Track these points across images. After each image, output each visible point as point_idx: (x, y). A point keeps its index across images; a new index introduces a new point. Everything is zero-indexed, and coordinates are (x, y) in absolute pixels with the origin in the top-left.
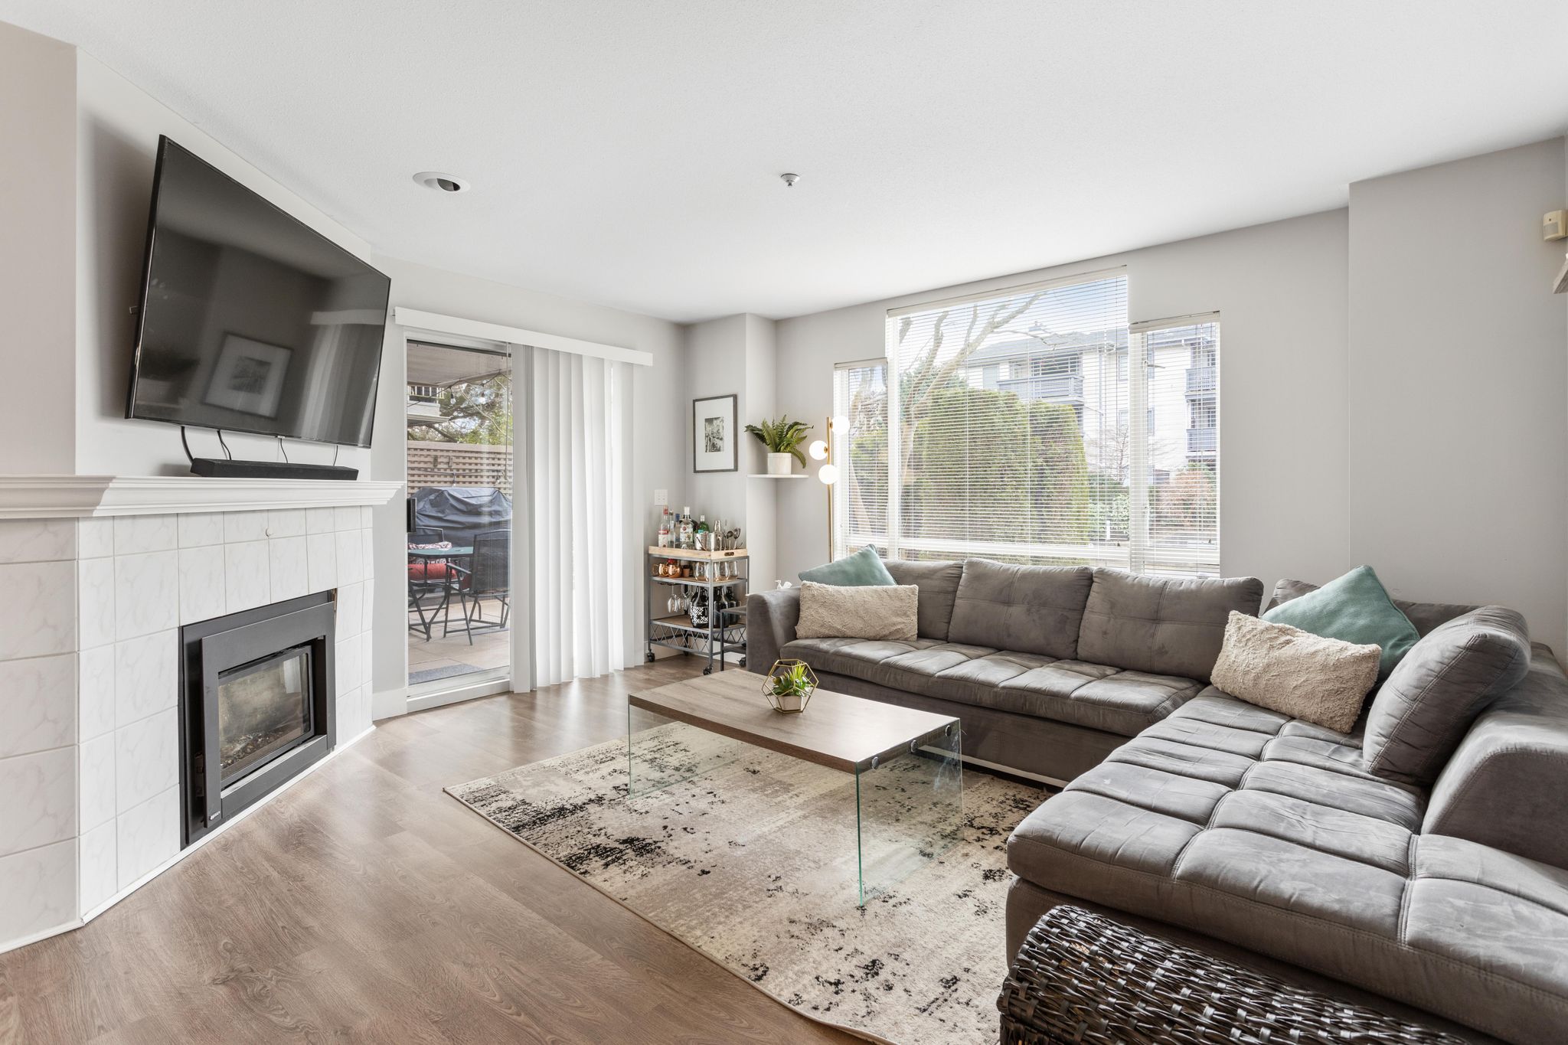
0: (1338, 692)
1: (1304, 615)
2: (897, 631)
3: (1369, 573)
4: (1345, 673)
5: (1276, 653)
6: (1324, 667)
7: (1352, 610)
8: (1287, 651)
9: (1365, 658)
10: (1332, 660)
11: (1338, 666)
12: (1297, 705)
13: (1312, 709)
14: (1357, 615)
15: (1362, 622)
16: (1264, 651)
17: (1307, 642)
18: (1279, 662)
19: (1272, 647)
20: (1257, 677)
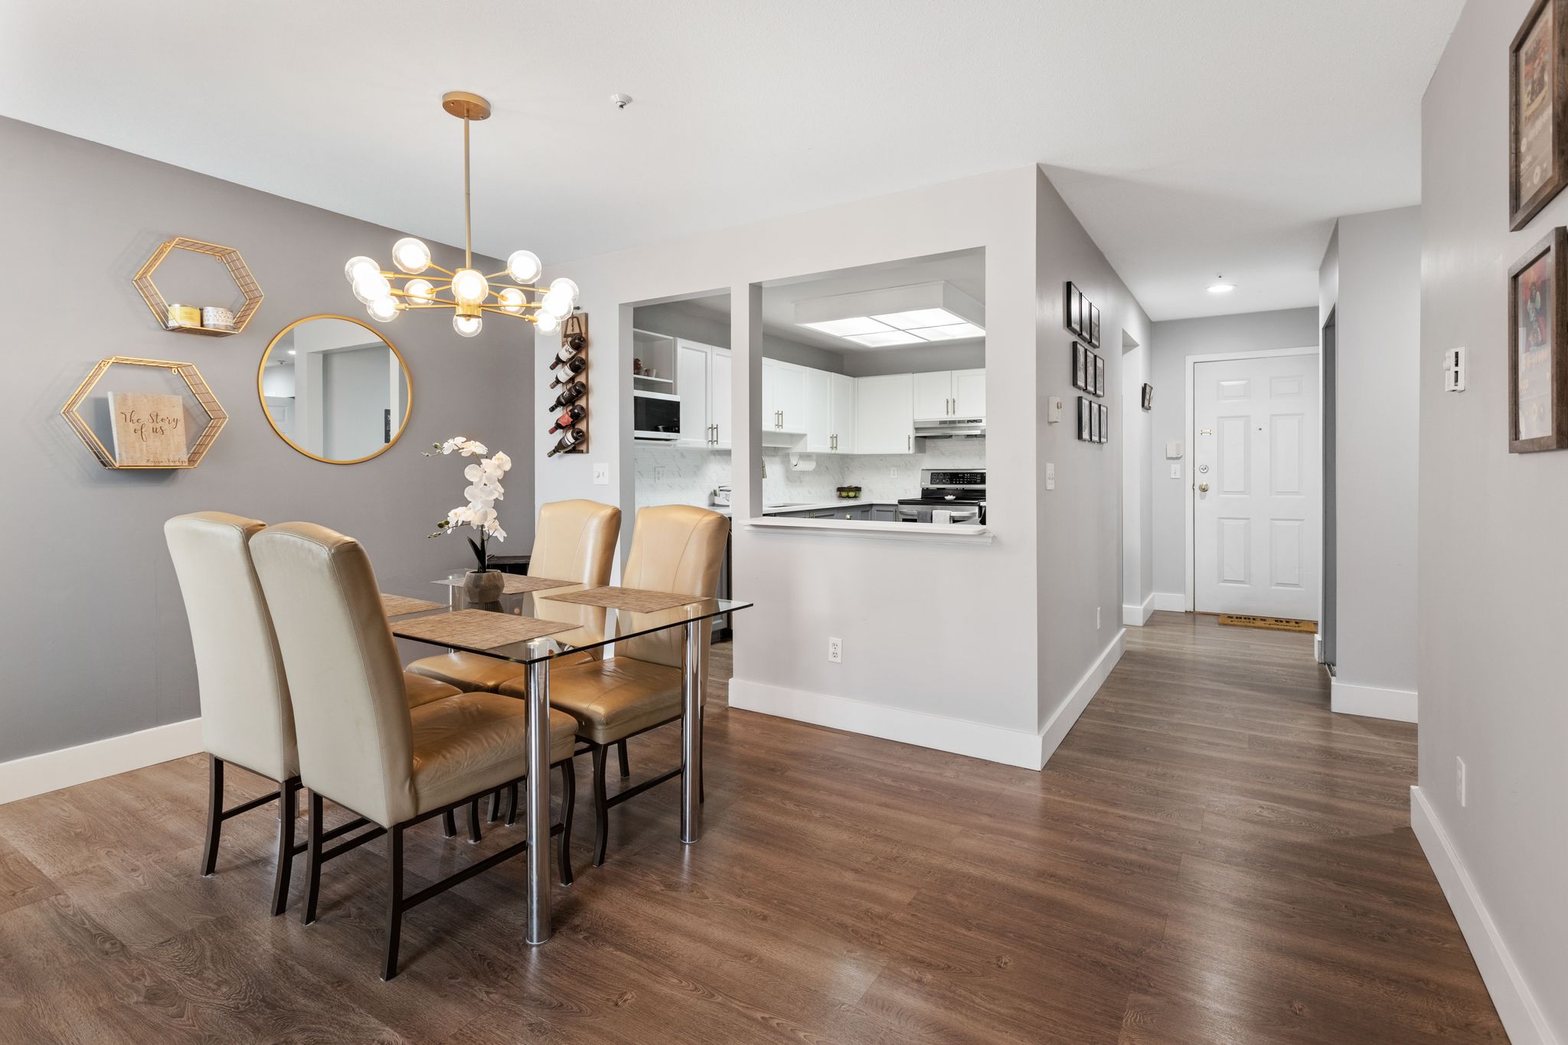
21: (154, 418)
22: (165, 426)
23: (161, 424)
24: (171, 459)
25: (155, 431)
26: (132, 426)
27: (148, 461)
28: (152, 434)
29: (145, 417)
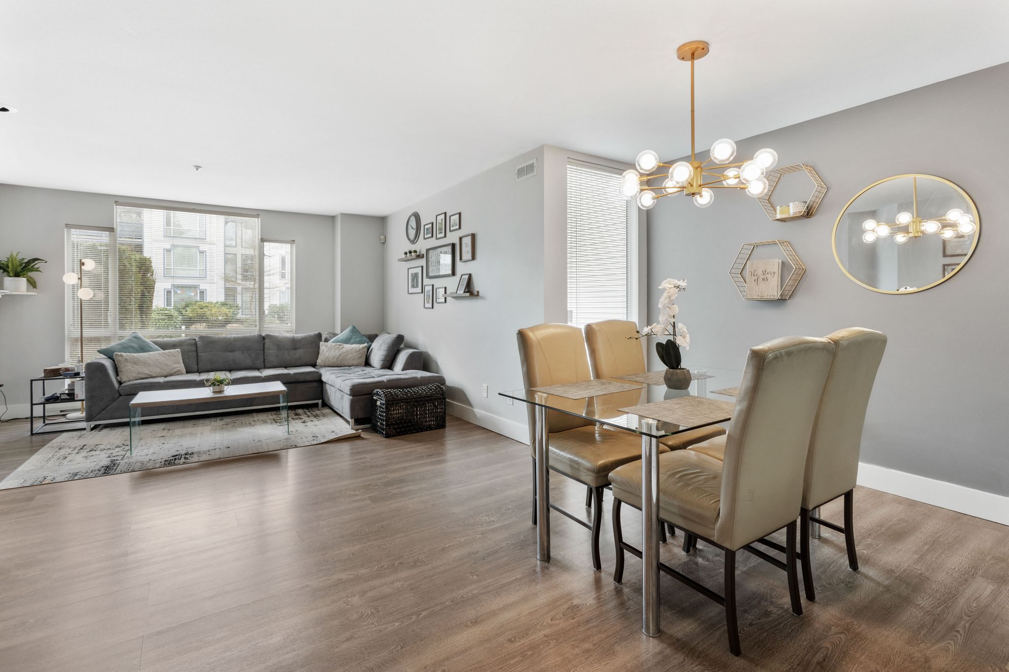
0: (361, 357)
1: (342, 340)
2: (178, 371)
3: (354, 327)
4: (361, 352)
5: (341, 351)
6: (356, 352)
7: (354, 337)
8: (344, 350)
9: (365, 347)
10: (358, 349)
11: (359, 350)
12: (351, 362)
13: (355, 362)
14: (356, 338)
15: (358, 340)
16: (338, 351)
17: (348, 347)
18: (343, 353)
19: (339, 349)
20: (337, 358)
21: (764, 272)
22: (769, 276)
23: (767, 275)
24: (769, 295)
25: (763, 280)
26: (754, 278)
27: (758, 296)
28: (762, 281)
29: (760, 272)
